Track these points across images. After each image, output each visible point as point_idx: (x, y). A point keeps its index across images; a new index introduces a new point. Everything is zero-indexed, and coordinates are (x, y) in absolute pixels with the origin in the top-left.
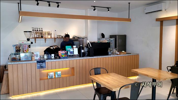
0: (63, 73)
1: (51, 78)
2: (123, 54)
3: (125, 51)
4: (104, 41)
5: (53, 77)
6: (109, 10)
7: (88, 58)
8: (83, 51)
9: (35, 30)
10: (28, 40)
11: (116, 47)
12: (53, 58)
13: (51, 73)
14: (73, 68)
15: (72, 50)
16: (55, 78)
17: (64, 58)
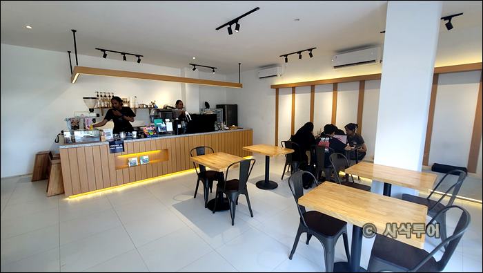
0: (151, 158)
1: (134, 166)
2: (234, 129)
3: (236, 125)
4: (209, 112)
5: (137, 164)
6: (214, 71)
7: (187, 135)
8: (179, 126)
9: (101, 96)
10: (91, 110)
11: (224, 120)
12: (135, 136)
13: (133, 159)
14: (167, 150)
15: (163, 125)
16: (140, 165)
17: (152, 136)
